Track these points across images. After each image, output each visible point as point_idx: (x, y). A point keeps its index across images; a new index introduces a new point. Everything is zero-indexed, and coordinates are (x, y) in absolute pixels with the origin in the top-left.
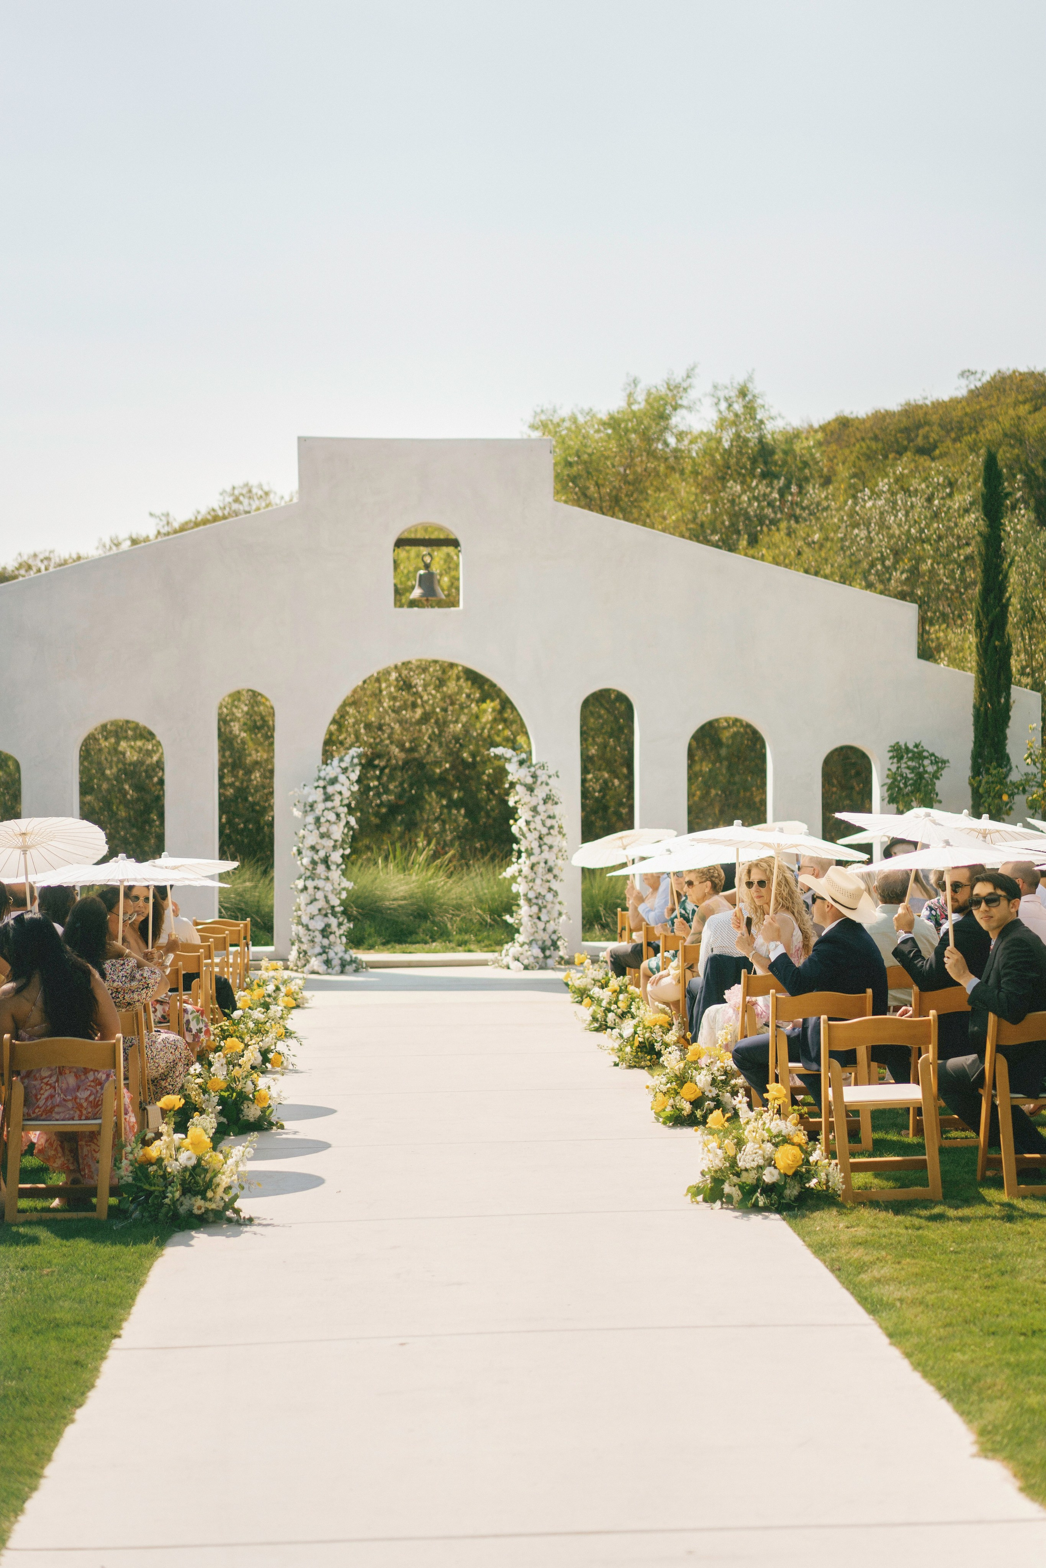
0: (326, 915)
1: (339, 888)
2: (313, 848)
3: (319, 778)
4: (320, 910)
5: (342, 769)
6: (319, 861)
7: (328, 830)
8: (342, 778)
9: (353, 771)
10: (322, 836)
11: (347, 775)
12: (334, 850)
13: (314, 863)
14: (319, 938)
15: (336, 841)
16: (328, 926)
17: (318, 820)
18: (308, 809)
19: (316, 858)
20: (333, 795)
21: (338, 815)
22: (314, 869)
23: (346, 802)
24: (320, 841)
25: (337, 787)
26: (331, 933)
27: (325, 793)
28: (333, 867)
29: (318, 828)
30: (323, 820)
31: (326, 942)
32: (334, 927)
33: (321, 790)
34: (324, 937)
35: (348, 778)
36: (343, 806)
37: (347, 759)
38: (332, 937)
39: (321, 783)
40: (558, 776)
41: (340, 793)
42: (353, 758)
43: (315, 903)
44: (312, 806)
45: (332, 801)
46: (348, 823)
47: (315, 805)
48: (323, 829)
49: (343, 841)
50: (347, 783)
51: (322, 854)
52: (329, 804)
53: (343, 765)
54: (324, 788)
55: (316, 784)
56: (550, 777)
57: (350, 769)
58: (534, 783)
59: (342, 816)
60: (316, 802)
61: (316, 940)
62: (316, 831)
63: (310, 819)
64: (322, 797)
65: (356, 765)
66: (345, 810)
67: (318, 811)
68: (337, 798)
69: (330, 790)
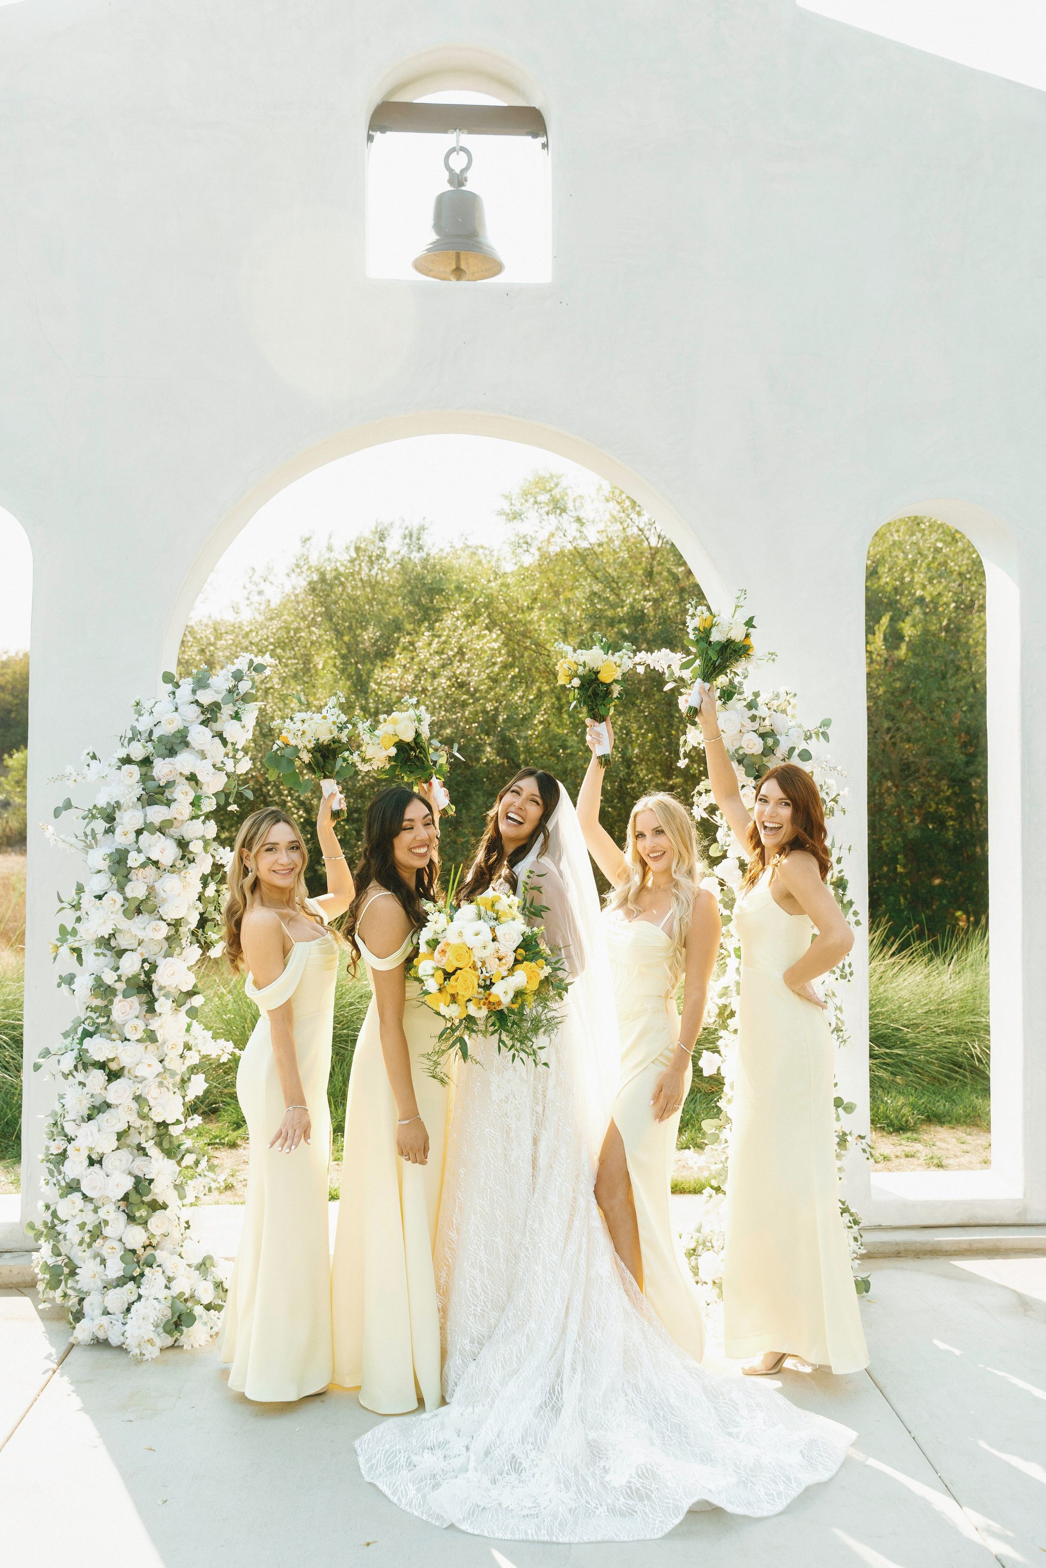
0: (141, 1150)
1: (180, 1068)
2: (105, 942)
3: (135, 736)
4: (120, 1136)
5: (204, 710)
6: (121, 986)
7: (151, 889)
8: (200, 736)
9: (236, 716)
10: (137, 909)
11: (217, 726)
12: (168, 955)
13: (103, 990)
14: (117, 1224)
15: (176, 924)
16: (142, 1185)
17: (119, 859)
18: (100, 825)
19: (109, 978)
20: (170, 784)
21: (183, 844)
22: (106, 1011)
23: (209, 805)
24: (124, 924)
25: (185, 762)
26: (155, 1206)
27: (146, 778)
28: (163, 1005)
29: (121, 889)
30: (134, 859)
31: (136, 1237)
32: (161, 1190)
33: (135, 770)
34: (131, 1218)
35: (220, 735)
36: (208, 817)
37: (221, 681)
38: (157, 1223)
39: (138, 751)
40: (824, 734)
41: (192, 778)
42: (238, 676)
43: (101, 1118)
44: (110, 818)
45: (168, 803)
46: (217, 867)
47: (118, 815)
48: (136, 889)
49: (203, 922)
50: (216, 750)
51: (131, 965)
52: (157, 814)
53: (206, 697)
54: (147, 762)
55: (122, 753)
56: (808, 738)
57: (227, 710)
58: (768, 751)
59: (196, 847)
60: (118, 805)
61: (107, 1231)
62: (114, 896)
63: (99, 858)
64: (138, 791)
65: (246, 698)
66: (212, 829)
67: (123, 837)
68: (183, 794)
69: (162, 769)
